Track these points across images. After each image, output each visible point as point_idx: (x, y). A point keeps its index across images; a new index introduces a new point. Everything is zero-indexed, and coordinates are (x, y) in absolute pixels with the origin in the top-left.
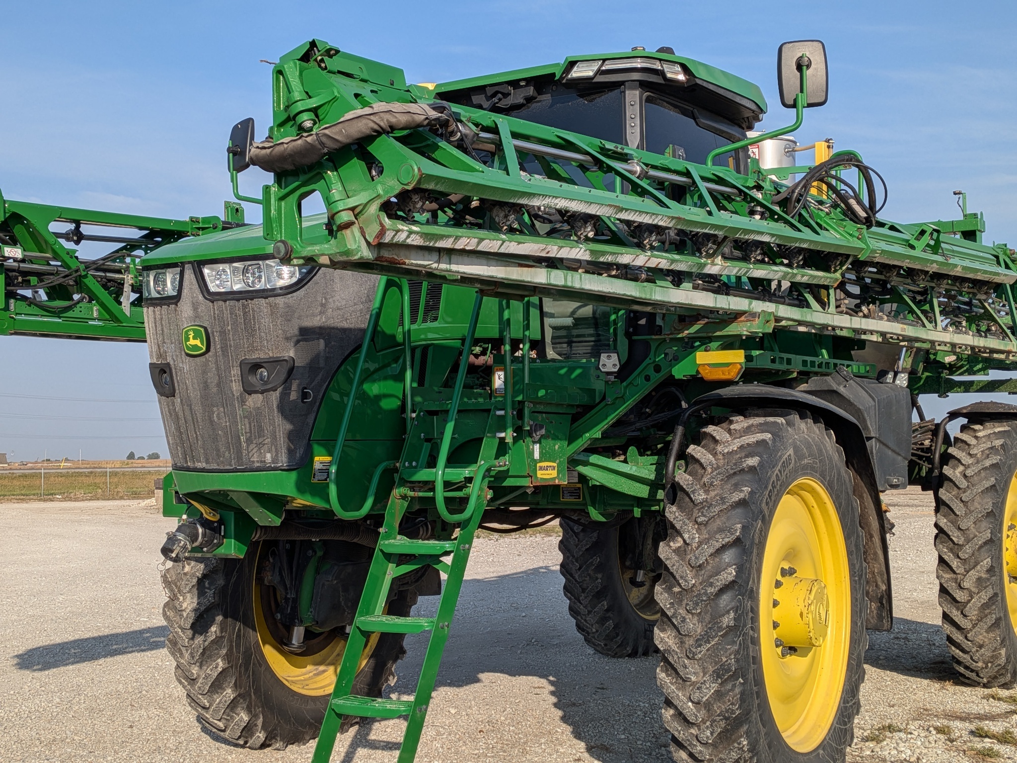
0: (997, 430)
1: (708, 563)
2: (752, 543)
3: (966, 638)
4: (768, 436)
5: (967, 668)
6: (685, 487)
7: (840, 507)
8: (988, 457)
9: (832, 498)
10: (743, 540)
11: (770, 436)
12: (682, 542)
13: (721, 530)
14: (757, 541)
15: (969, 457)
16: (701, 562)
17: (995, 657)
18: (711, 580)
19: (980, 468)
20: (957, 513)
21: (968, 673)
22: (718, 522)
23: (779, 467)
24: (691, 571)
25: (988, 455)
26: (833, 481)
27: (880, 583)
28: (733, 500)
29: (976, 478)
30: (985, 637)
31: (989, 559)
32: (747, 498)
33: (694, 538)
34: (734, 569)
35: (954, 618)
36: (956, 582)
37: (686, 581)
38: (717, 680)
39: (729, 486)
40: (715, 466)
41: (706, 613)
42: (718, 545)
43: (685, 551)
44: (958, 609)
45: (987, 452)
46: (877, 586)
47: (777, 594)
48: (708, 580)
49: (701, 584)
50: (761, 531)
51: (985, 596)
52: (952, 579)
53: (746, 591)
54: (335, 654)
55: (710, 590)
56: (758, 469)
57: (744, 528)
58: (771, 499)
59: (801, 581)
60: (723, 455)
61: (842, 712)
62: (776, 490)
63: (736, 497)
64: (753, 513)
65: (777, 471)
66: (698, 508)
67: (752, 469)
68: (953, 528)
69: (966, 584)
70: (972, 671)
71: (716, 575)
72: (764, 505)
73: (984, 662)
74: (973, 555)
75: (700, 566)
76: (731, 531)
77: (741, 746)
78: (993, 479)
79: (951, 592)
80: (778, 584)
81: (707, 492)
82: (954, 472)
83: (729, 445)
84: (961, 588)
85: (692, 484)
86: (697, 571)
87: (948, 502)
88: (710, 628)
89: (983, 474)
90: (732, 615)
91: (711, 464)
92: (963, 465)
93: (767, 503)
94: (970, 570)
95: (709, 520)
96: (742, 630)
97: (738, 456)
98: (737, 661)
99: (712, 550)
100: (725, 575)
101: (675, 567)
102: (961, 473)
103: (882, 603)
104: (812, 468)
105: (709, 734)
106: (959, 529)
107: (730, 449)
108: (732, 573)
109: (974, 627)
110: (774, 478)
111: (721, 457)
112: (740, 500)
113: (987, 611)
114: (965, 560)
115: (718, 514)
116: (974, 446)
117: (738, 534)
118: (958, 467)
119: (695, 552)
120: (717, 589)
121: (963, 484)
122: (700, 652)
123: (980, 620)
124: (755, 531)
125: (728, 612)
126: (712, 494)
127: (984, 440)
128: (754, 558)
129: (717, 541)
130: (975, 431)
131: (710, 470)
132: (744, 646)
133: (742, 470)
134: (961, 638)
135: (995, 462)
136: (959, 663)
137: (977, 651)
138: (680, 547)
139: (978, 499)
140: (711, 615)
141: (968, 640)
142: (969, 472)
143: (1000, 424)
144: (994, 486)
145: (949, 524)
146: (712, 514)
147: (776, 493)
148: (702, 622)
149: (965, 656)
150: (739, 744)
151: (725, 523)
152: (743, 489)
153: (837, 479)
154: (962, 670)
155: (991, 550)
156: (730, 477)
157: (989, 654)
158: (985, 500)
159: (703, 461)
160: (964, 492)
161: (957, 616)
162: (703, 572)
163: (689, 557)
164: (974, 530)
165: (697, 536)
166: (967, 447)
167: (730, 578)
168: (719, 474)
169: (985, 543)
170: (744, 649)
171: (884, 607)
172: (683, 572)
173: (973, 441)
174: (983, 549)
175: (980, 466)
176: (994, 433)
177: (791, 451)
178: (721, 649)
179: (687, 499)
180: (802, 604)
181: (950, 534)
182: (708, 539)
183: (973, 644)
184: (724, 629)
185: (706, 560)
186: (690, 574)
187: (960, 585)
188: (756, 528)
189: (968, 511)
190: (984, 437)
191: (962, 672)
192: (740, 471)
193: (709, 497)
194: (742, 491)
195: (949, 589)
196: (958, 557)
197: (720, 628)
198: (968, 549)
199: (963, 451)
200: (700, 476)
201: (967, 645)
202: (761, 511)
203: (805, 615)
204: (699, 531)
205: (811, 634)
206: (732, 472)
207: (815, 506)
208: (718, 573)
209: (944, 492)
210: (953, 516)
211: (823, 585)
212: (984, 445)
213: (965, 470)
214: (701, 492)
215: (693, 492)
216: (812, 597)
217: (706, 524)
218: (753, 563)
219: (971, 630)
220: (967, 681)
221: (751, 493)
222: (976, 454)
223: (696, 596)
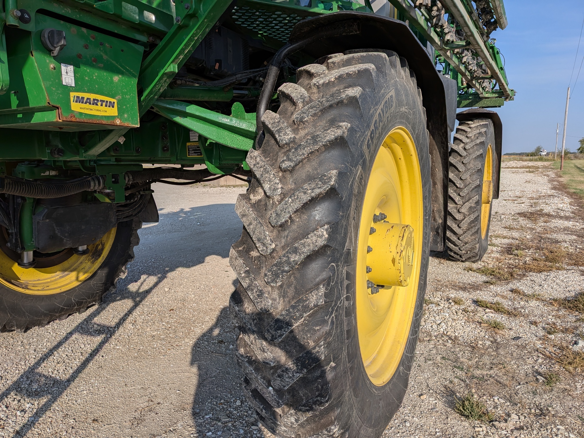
0: (481, 123)
1: (292, 221)
2: (351, 194)
3: (459, 239)
4: (371, 66)
5: (455, 253)
6: (270, 126)
7: (422, 159)
8: (478, 138)
9: (417, 150)
10: (339, 191)
11: (373, 66)
12: (263, 194)
13: (310, 178)
14: (356, 191)
15: (467, 138)
16: (283, 220)
17: (473, 248)
18: (296, 245)
19: (474, 144)
20: (460, 170)
21: (455, 256)
22: (308, 168)
23: (382, 106)
24: (272, 232)
25: (478, 137)
26: (420, 135)
27: (437, 218)
28: (328, 138)
29: (471, 150)
30: (469, 238)
31: (477, 196)
32: (345, 135)
33: (275, 189)
34: (327, 230)
35: (453, 228)
36: (456, 209)
37: (264, 245)
38: (301, 369)
39: (322, 123)
40: (307, 99)
41: (289, 285)
42: (306, 198)
43: (266, 205)
44: (456, 223)
45: (477, 135)
46: (435, 220)
47: (372, 241)
48: (293, 243)
49: (283, 248)
50: (361, 179)
51: (473, 217)
52: (454, 207)
53: (341, 255)
54: (79, 262)
55: (295, 258)
56: (360, 101)
57: (341, 175)
58: (372, 141)
59: (392, 227)
60: (318, 87)
61: (414, 325)
62: (377, 132)
63: (332, 134)
64: (353, 156)
65: (379, 111)
66: (283, 151)
67: (353, 101)
68: (457, 179)
69: (463, 210)
70: (458, 255)
71: (304, 237)
72: (365, 147)
73: (466, 251)
74: (468, 193)
75: (281, 226)
76: (323, 178)
77: (332, 433)
78: (481, 150)
79: (453, 214)
80: (372, 231)
81: (295, 131)
82: (458, 147)
83: (326, 76)
84: (459, 212)
85: (278, 122)
86: (279, 231)
87: (454, 164)
88: (293, 307)
89: (475, 148)
90: (322, 290)
91: (302, 97)
92: (463, 143)
93: (368, 146)
94: (466, 202)
95: (296, 165)
96: (335, 305)
97: (335, 89)
98: (328, 345)
99: (297, 205)
100: (314, 238)
101: (252, 227)
102: (462, 147)
103: (438, 233)
104: (407, 119)
105: (293, 421)
106: (461, 179)
107: (326, 80)
108: (323, 235)
109: (464, 233)
110: (376, 117)
111: (315, 90)
112: (336, 139)
113: (473, 225)
114: (463, 196)
115: (308, 157)
116: (469, 132)
117: (332, 183)
118: (460, 144)
119: (276, 207)
120: (302, 257)
121: (464, 153)
122: (281, 336)
123: (468, 229)
124: (354, 179)
125: (316, 287)
126: (302, 133)
127: (474, 129)
128: (352, 213)
129: (305, 193)
130: (468, 124)
131: (300, 105)
132: (337, 323)
133: (340, 103)
134: (456, 239)
135: (482, 140)
136: (451, 250)
137: (463, 245)
138: (260, 201)
139: (472, 162)
140: (296, 288)
141: (459, 240)
142: (467, 147)
143: (481, 121)
144: (482, 154)
145: (455, 176)
146: (299, 158)
147: (377, 135)
148: (284, 297)
149: (456, 248)
150: (329, 432)
151: (316, 169)
152: (341, 124)
153: (422, 134)
154: (452, 254)
155: (478, 191)
156: (324, 111)
157: (470, 247)
158: (476, 163)
159: (293, 95)
160: (464, 158)
161: (455, 227)
162: (286, 233)
163: (270, 212)
164: (469, 180)
165: (280, 186)
166: (465, 133)
167: (321, 242)
168: (312, 108)
169: (476, 187)
170: (337, 327)
171: (439, 235)
172: (260, 233)
173: (468, 130)
174: (474, 191)
175: (474, 143)
176: (480, 125)
177: (392, 93)
178: (307, 331)
179: (273, 141)
180: (394, 251)
181: (456, 182)
182: (295, 190)
183: (462, 242)
184: (311, 309)
185: (290, 217)
186: (268, 235)
187: (458, 211)
188: (356, 175)
189: (466, 169)
190: (474, 127)
191: (452, 255)
192: (338, 103)
193: (297, 137)
194: (339, 127)
195: (452, 213)
196: (459, 195)
197: (306, 308)
198: (466, 191)
199: (463, 135)
200: (289, 114)
201: (458, 242)
202: (362, 155)
203: (397, 261)
204: (282, 180)
205: (401, 278)
206: (327, 104)
207: (402, 158)
208: (305, 235)
209: (452, 158)
210: (457, 172)
211: (412, 230)
212: (475, 131)
213: (465, 146)
214: (289, 131)
215: (279, 131)
216: (404, 243)
217: (292, 171)
218: (351, 219)
219: (462, 235)
220: (453, 259)
221: (351, 130)
222: (471, 137)
223: (276, 265)
